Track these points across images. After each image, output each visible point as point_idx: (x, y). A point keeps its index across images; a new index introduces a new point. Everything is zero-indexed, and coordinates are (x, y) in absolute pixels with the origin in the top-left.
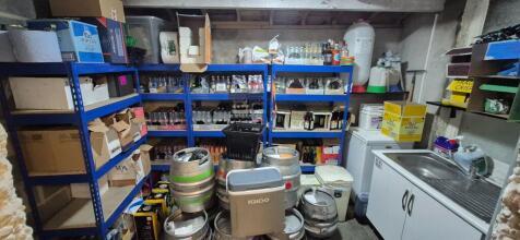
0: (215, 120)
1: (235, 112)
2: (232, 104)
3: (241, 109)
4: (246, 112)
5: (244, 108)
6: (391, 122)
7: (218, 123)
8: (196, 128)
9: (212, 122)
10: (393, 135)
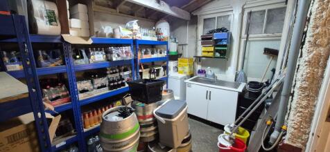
0: (96, 86)
1: (110, 76)
2: (107, 70)
3: (113, 73)
4: (118, 75)
5: (116, 72)
6: (183, 67)
7: (99, 88)
8: (81, 97)
9: (94, 88)
10: (185, 73)
